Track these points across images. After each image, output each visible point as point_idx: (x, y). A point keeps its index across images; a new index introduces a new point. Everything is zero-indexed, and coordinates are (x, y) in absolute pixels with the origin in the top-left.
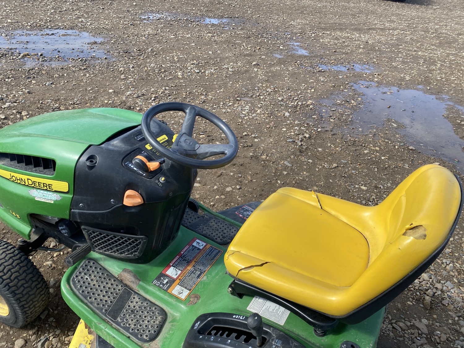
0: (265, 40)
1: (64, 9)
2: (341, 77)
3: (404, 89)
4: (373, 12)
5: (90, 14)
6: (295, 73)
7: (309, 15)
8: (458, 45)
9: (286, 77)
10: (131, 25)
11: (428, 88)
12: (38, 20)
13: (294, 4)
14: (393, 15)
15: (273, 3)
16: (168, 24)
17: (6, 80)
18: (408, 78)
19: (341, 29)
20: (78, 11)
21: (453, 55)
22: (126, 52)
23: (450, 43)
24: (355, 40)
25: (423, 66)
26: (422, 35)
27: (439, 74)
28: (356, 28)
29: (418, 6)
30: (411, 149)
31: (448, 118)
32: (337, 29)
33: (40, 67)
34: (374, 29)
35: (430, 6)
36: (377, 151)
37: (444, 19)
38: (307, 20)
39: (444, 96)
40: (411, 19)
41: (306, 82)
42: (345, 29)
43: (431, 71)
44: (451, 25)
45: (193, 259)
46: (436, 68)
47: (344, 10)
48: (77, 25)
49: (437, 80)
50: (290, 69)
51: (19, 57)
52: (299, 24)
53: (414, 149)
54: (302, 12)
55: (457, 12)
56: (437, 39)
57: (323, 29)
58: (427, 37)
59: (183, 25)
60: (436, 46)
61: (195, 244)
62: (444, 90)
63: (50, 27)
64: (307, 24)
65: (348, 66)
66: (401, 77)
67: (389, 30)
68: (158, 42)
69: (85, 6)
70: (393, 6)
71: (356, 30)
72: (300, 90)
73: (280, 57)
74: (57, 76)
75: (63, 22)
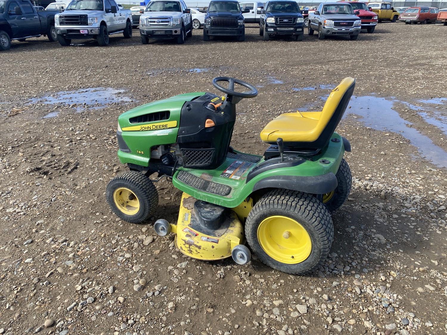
0: (248, 78)
1: (88, 75)
2: (310, 94)
3: (361, 96)
4: (330, 50)
5: (108, 76)
6: (275, 95)
7: (278, 57)
8: (402, 64)
9: (269, 98)
10: (142, 79)
11: (379, 93)
12: (72, 84)
13: (264, 52)
14: (347, 50)
15: (248, 53)
16: (170, 76)
17: (69, 120)
18: (363, 89)
19: (306, 64)
20: (99, 75)
21: (398, 71)
22: (146, 96)
23: (395, 64)
24: (318, 70)
25: (374, 80)
26: (372, 61)
27: (387, 84)
28: (318, 62)
29: (367, 42)
30: (369, 129)
31: (395, 109)
32: (302, 64)
33: (88, 111)
34: (332, 61)
35: (378, 40)
36: (343, 132)
37: (389, 48)
38: (278, 61)
39: (392, 97)
40: (362, 51)
41: (285, 99)
42: (310, 64)
43: (380, 83)
44: (396, 51)
45: (238, 167)
46: (385, 81)
47: (306, 51)
48: (102, 84)
49: (386, 88)
50: (271, 93)
51: (70, 107)
52: (272, 65)
53: (370, 128)
54: (272, 56)
55: (401, 42)
56: (385, 62)
57: (292, 66)
58: (376, 61)
59: (182, 75)
60: (384, 67)
61: (237, 162)
62: (391, 93)
63: (82, 87)
64: (278, 64)
65: (316, 87)
66: (358, 89)
67: (345, 60)
68: (167, 87)
69: (102, 71)
70: (346, 44)
71: (318, 63)
72: (281, 104)
73: (262, 87)
74: (103, 114)
75: (91, 83)
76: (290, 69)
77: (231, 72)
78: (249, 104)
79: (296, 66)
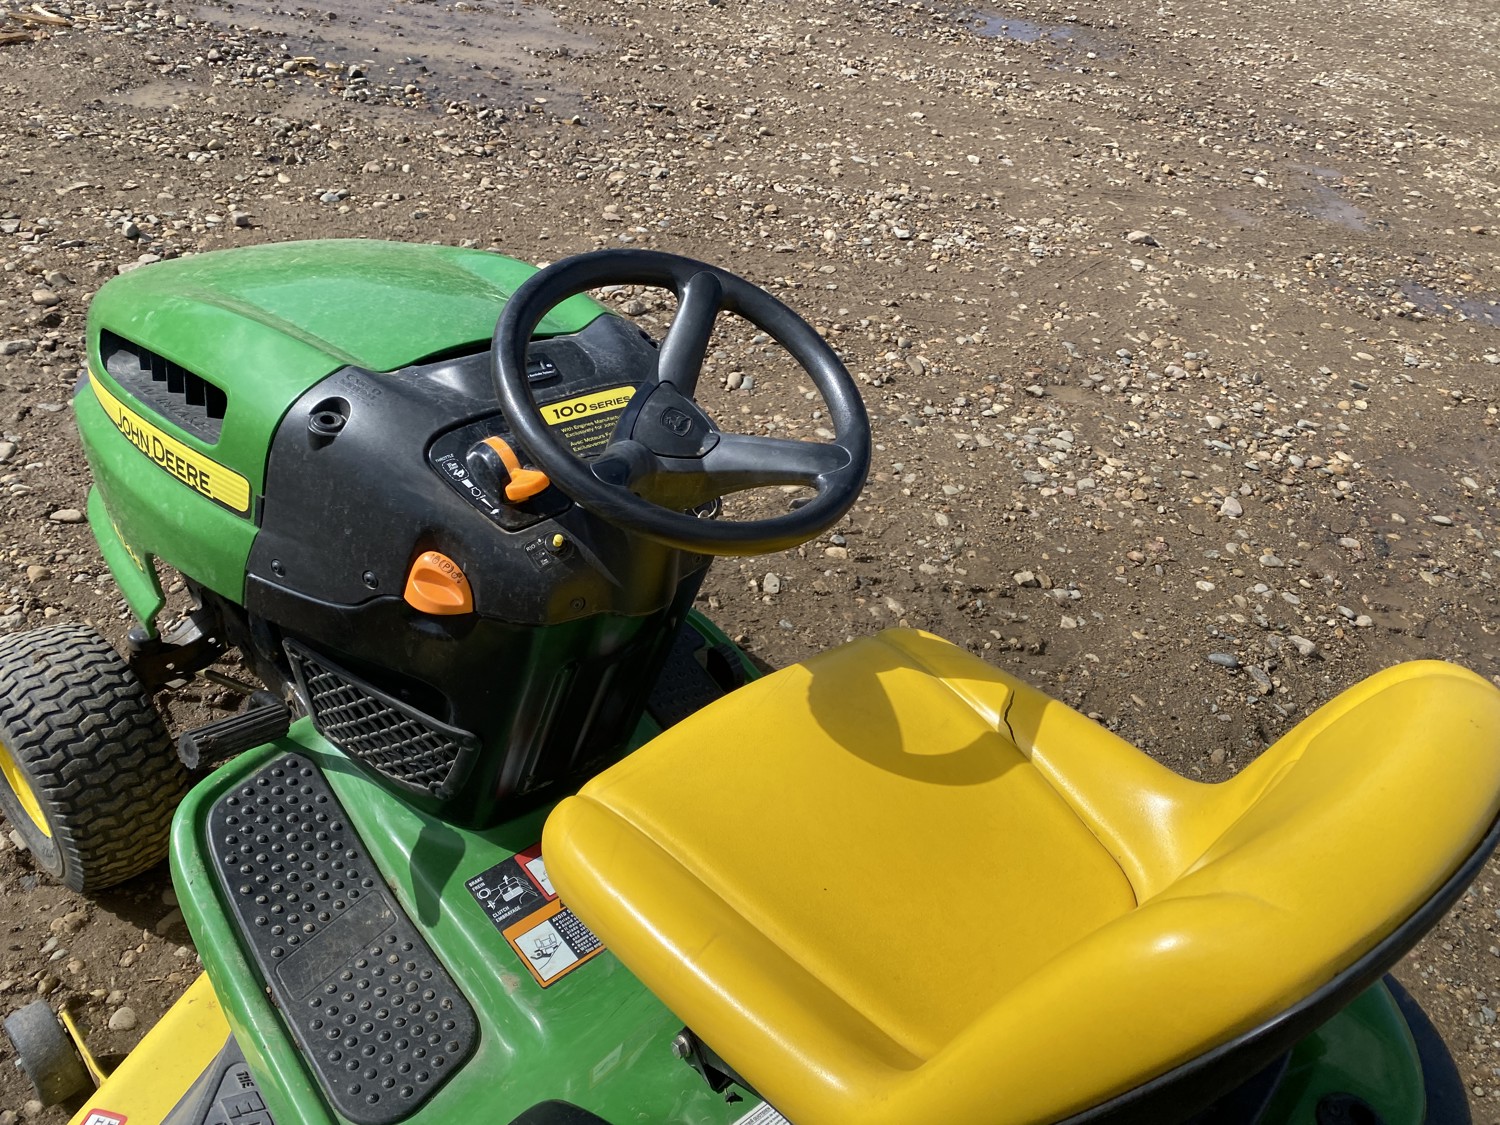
76: (1429, 147)
77: (1140, 81)
78: (1134, 333)
79: (1464, 135)
